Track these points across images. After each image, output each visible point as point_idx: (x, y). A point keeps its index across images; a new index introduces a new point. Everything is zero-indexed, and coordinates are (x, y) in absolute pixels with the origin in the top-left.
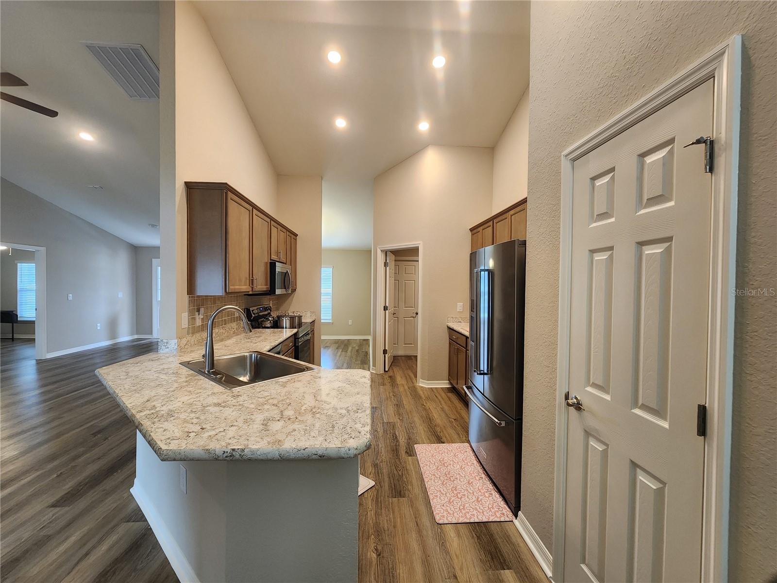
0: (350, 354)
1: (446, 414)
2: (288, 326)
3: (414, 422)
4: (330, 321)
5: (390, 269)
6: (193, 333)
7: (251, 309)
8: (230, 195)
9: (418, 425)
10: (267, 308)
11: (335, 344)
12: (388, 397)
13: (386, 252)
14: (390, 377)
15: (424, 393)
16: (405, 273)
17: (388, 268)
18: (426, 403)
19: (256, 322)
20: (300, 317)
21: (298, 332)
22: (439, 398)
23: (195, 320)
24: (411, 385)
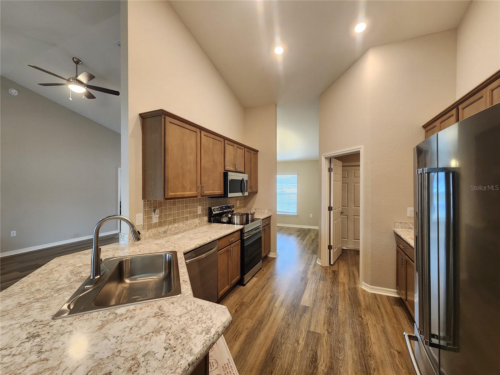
0: (306, 242)
1: (388, 340)
2: (238, 223)
3: (344, 340)
4: (296, 214)
5: (335, 174)
6: (148, 229)
7: (213, 208)
8: (168, 119)
9: (347, 347)
10: (230, 206)
11: (297, 233)
12: (325, 296)
13: (330, 159)
14: (334, 272)
15: (365, 299)
16: (355, 177)
17: (332, 173)
18: (365, 315)
19: (214, 218)
20: (253, 214)
21: (243, 228)
22: (383, 310)
23: (152, 218)
24: (352, 286)
